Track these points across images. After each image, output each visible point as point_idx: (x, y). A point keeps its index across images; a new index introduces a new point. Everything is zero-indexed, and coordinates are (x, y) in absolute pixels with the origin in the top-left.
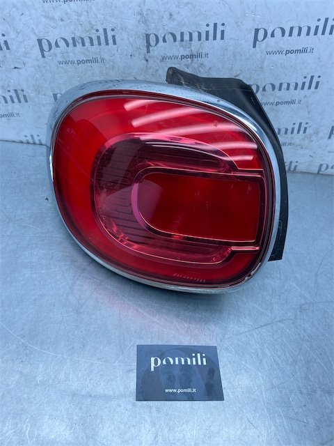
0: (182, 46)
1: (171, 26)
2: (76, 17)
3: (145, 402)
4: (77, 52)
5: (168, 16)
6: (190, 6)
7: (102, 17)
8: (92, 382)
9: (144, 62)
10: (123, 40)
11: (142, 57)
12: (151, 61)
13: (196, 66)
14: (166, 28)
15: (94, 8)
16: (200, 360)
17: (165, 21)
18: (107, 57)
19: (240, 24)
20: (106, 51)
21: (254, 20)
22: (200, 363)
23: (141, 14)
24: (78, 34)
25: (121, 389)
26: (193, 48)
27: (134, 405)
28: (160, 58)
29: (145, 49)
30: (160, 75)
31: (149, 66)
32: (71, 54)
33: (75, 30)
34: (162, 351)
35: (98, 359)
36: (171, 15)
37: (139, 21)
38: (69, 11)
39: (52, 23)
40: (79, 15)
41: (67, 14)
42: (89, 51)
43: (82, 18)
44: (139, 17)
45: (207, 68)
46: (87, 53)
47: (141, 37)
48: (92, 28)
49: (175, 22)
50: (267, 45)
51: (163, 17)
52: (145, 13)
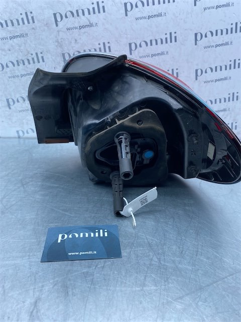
1: (77, 47)
4: (20, 70)
5: (74, 41)
6: (86, 34)
7: (34, 46)
10: (48, 58)
14: (74, 48)
15: (28, 41)
17: (73, 44)
19: (119, 41)
21: (127, 38)
22: (102, 235)
23: (57, 41)
24: (20, 58)
32: (16, 71)
33: (18, 55)
36: (76, 40)
37: (57, 46)
38: (14, 44)
39: (4, 53)
40: (20, 46)
41: (12, 46)
42: (27, 68)
43: (22, 48)
44: (56, 44)
47: (59, 55)
48: (29, 53)
49: (79, 45)
50: (139, 53)
51: (71, 42)
52: (60, 41)
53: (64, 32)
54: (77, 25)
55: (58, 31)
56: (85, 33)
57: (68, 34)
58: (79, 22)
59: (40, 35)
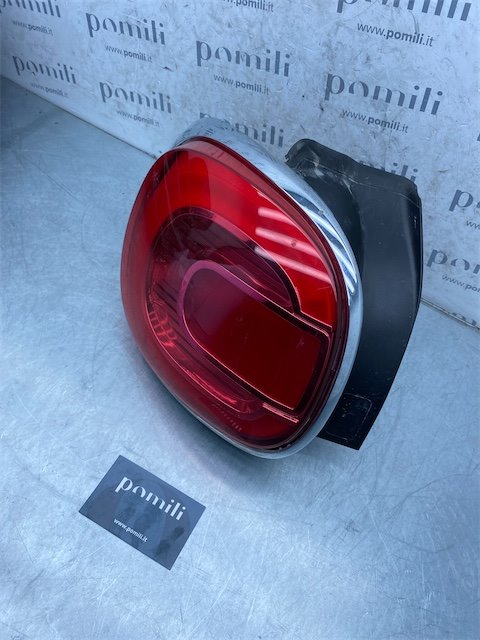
0: (374, 105)
1: (364, 74)
2: (247, 27)
3: (87, 519)
4: (238, 71)
5: (364, 59)
6: (398, 54)
7: (279, 36)
8: (50, 466)
9: (319, 111)
10: (297, 72)
11: (317, 102)
12: (327, 112)
13: (387, 138)
14: (357, 74)
15: (270, 21)
17: (359, 65)
18: (273, 88)
19: (465, 100)
20: (273, 81)
23: (328, 46)
24: (244, 49)
25: (73, 491)
26: (388, 112)
27: (74, 515)
28: (341, 111)
29: (324, 93)
30: (335, 134)
31: (323, 116)
32: (231, 72)
33: (242, 42)
35: (71, 447)
36: (368, 58)
37: (323, 55)
38: (240, 16)
39: (218, 27)
40: (251, 26)
41: (237, 20)
42: (252, 74)
43: (254, 31)
44: (324, 49)
45: (403, 147)
46: (251, 76)
47: (322, 76)
48: (263, 46)
49: (372, 70)
51: (356, 58)
52: (334, 46)
53: (349, 30)
54: (385, 26)
55: (338, 24)
56: (395, 49)
57: (357, 37)
58: (393, 20)
59: (297, 17)
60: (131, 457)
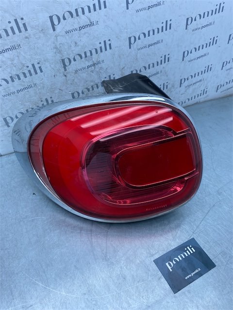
0: (87, 60)
1: (77, 50)
2: (10, 62)
4: (17, 85)
5: (74, 44)
6: (87, 35)
7: (29, 57)
8: (144, 298)
9: (65, 77)
10: (46, 68)
11: (62, 74)
12: (68, 76)
13: (98, 70)
14: (74, 52)
15: (22, 53)
16: (191, 251)
17: (73, 48)
18: (37, 82)
19: (119, 37)
20: (36, 79)
21: (127, 32)
22: (192, 252)
23: (56, 48)
24: (14, 73)
25: (162, 292)
26: (93, 60)
27: (175, 297)
28: (74, 71)
29: (63, 69)
30: (76, 83)
31: (67, 79)
32: (11, 88)
33: (11, 71)
34: (169, 256)
35: (138, 282)
37: (55, 53)
38: (4, 59)
40: (12, 60)
41: (3, 62)
42: (24, 82)
43: (15, 62)
44: (55, 50)
45: (105, 69)
46: (23, 84)
47: (59, 62)
48: (23, 66)
49: (79, 47)
50: (137, 45)
51: (71, 46)
52: (58, 47)
53: (62, 36)
54: (77, 26)
55: (56, 36)
56: (85, 33)
57: (67, 37)
58: (79, 22)
59: (35, 43)
60: (157, 256)
